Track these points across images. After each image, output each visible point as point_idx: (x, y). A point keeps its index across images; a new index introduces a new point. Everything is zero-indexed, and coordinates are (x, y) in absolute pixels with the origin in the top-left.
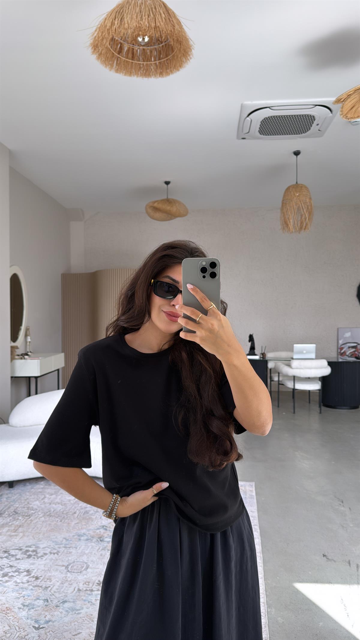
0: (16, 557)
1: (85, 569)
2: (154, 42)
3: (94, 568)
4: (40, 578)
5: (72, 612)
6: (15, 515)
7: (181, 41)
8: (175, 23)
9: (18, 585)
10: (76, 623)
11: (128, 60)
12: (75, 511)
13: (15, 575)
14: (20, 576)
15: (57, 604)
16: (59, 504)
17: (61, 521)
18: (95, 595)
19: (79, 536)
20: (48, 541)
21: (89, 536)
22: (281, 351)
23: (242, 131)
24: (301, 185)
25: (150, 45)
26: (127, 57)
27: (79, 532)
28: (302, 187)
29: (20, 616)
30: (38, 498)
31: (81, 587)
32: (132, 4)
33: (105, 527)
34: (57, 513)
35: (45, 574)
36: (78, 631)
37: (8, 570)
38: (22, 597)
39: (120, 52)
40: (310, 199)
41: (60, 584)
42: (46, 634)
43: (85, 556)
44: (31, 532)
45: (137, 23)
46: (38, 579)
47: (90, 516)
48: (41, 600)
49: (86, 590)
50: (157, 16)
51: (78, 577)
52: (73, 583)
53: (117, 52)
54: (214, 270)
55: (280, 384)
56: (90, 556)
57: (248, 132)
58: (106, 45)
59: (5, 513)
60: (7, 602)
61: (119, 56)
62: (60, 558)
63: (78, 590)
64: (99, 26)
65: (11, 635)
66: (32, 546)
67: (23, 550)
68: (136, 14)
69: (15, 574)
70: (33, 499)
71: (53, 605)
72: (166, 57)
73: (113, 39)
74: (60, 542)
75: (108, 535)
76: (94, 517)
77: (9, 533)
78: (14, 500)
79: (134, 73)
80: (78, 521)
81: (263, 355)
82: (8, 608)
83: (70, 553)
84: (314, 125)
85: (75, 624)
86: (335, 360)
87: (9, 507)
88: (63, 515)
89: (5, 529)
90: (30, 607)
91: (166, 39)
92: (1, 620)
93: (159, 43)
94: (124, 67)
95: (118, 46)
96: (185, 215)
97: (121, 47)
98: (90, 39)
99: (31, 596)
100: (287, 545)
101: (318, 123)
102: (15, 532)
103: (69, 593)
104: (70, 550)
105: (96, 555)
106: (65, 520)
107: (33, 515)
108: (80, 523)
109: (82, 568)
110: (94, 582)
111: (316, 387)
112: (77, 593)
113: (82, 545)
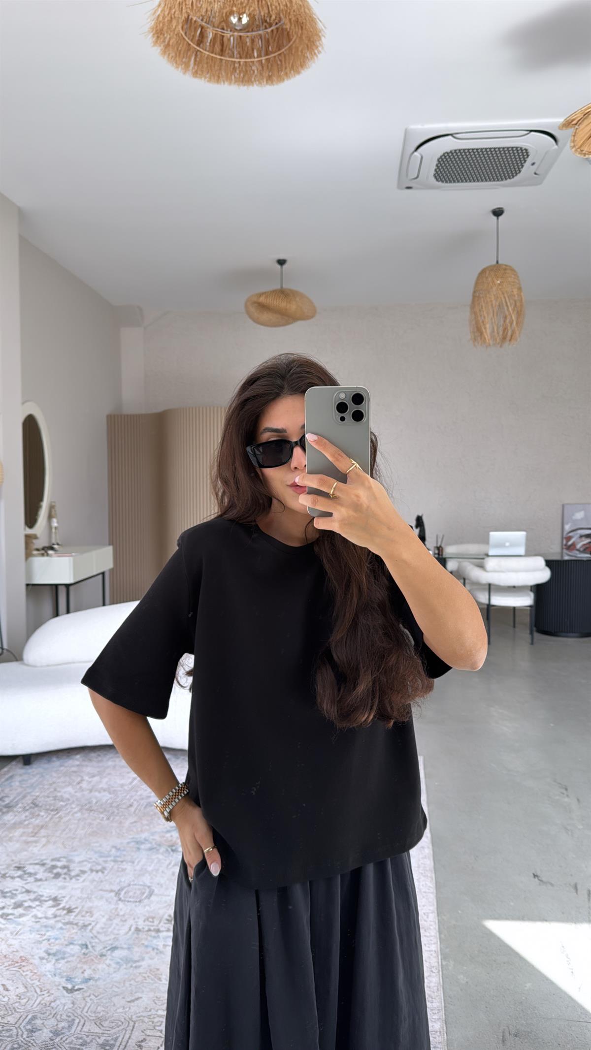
0: (36, 877)
1: (147, 897)
2: (257, 23)
3: (161, 895)
4: (74, 910)
5: (126, 965)
6: (33, 808)
7: (303, 23)
9: (39, 922)
10: (132, 982)
11: (214, 55)
12: (130, 803)
13: (34, 906)
14: (42, 907)
15: (102, 951)
16: (105, 790)
17: (108, 819)
18: (163, 938)
19: (137, 843)
20: (87, 852)
21: (153, 843)
22: (468, 542)
23: (407, 175)
24: (504, 267)
25: (250, 30)
26: (213, 50)
27: (137, 836)
28: (506, 269)
29: (42, 971)
30: (71, 781)
31: (140, 925)
34: (102, 805)
35: (83, 904)
36: (136, 994)
37: (22, 897)
38: (46, 941)
39: (200, 42)
40: (520, 289)
41: (107, 921)
42: (84, 999)
43: (147, 875)
44: (59, 837)
46: (72, 912)
48: (76, 945)
49: (149, 930)
51: (136, 909)
52: (128, 918)
53: (196, 43)
54: (360, 408)
56: (156, 876)
57: (417, 178)
58: (177, 29)
59: (17, 805)
60: (22, 948)
61: (198, 48)
62: (107, 878)
63: (136, 931)
65: (28, 1000)
66: (62, 859)
67: (46, 866)
69: (34, 904)
70: (64, 782)
71: (96, 953)
72: (278, 49)
73: (188, 20)
74: (106, 853)
77: (24, 838)
78: (32, 785)
79: (225, 78)
80: (135, 819)
81: (440, 548)
82: (24, 958)
83: (124, 870)
84: (527, 164)
85: (131, 984)
86: (557, 557)
87: (24, 797)
88: (111, 808)
89: (18, 833)
90: (58, 956)
91: (278, 19)
92: (11, 976)
93: (266, 26)
94: (207, 67)
95: (197, 31)
96: (312, 317)
97: (201, 33)
98: (149, 20)
99: (60, 939)
100: (475, 859)
101: (533, 162)
102: (33, 836)
103: (122, 935)
104: (124, 865)
105: (165, 874)
106: (115, 817)
107: (63, 809)
108: (138, 822)
109: (142, 896)
110: (163, 917)
111: (525, 601)
112: (135, 935)
113: (142, 859)
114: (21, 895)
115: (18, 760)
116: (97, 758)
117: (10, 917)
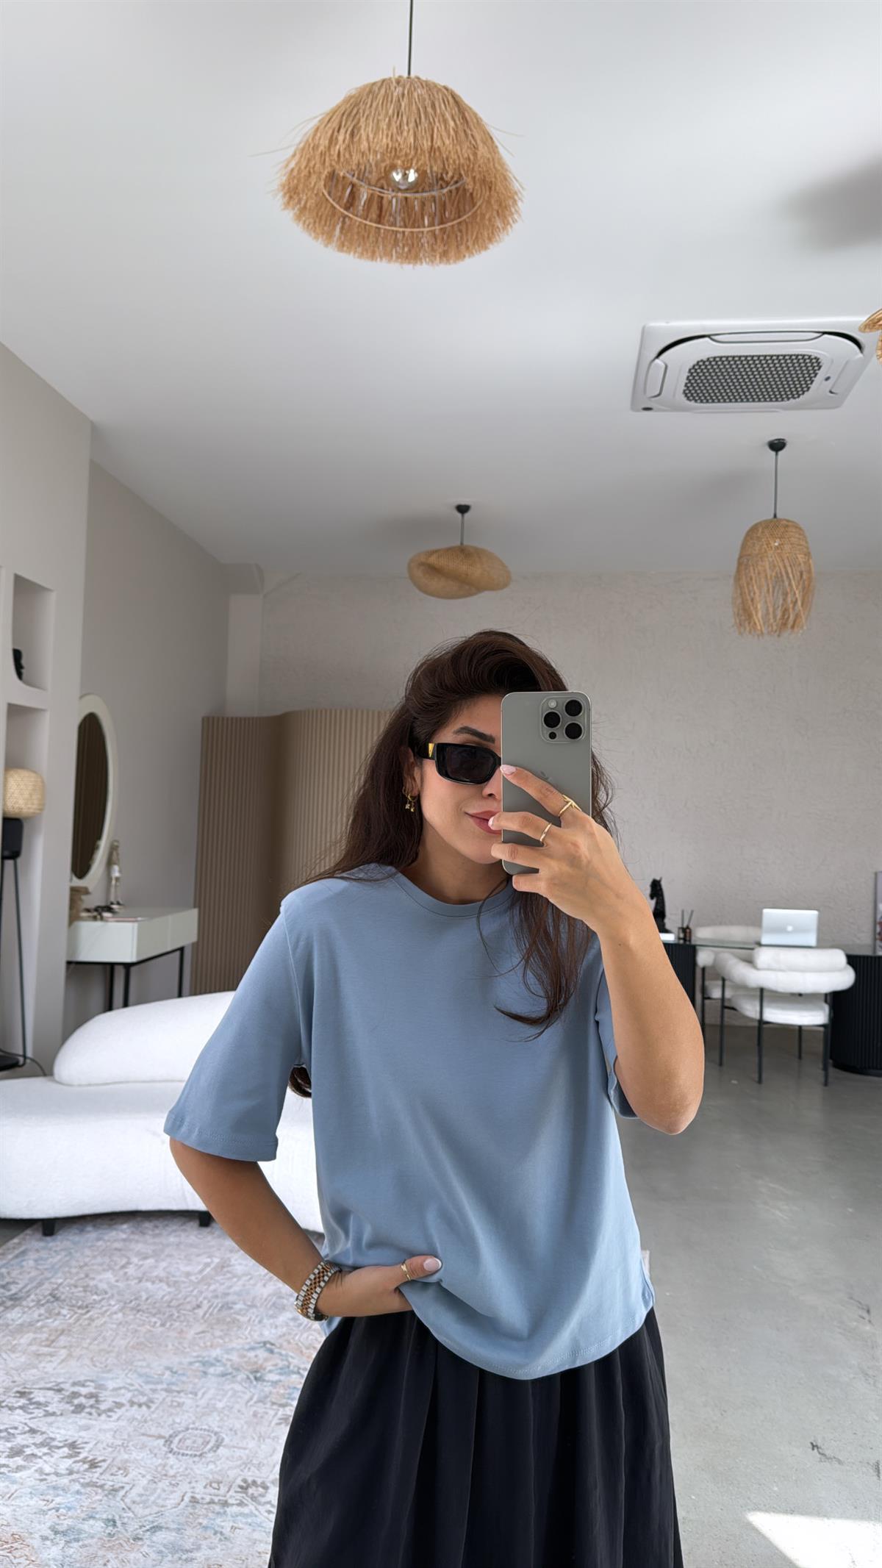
0: (47, 1409)
1: (211, 1449)
2: (431, 181)
3: (233, 1447)
4: (100, 1464)
5: (172, 1556)
6: (53, 1302)
7: (491, 182)
8: (479, 142)
9: (45, 1480)
11: (368, 223)
12: (198, 1303)
13: (40, 1454)
14: (52, 1457)
15: (137, 1532)
16: (161, 1281)
17: (163, 1325)
18: (232, 1517)
19: (204, 1364)
20: (126, 1374)
21: (228, 1366)
22: (732, 923)
23: (645, 391)
24: (785, 522)
25: (420, 190)
26: (367, 216)
27: (205, 1354)
28: (787, 526)
29: (44, 1558)
30: (112, 1264)
31: (198, 1494)
32: (379, 97)
33: (268, 1346)
34: (155, 1303)
35: (114, 1455)
37: (23, 1439)
38: (54, 1511)
39: (350, 204)
40: (808, 554)
41: (148, 1483)
43: (215, 1414)
44: (87, 1348)
45: (389, 138)
46: (96, 1467)
47: (234, 1316)
48: (99, 1519)
49: (212, 1502)
50: (437, 123)
51: (194, 1467)
52: (180, 1481)
53: (343, 206)
54: (577, 720)
55: (725, 1006)
56: (228, 1416)
57: (659, 395)
58: (317, 187)
59: (28, 1296)
60: (16, 1519)
61: (346, 213)
62: (154, 1416)
63: (190, 1501)
64: (302, 145)
66: (88, 1383)
67: (63, 1392)
68: (387, 119)
69: (39, 1452)
70: (101, 1265)
71: (128, 1535)
72: (457, 216)
73: (332, 175)
74: (156, 1376)
75: (276, 1365)
76: (242, 1319)
77: (34, 1348)
78: (53, 1267)
79: (382, 253)
80: (203, 1327)
81: (686, 931)
82: (17, 1537)
83: (180, 1405)
84: (818, 380)
86: (867, 952)
87: (40, 1284)
88: (168, 1310)
89: (26, 1338)
90: (70, 1535)
91: (456, 176)
93: (441, 185)
94: (358, 239)
95: (346, 191)
96: (505, 585)
97: (352, 192)
98: (279, 175)
99: (75, 1509)
100: (722, 1415)
101: (827, 376)
102: (49, 1346)
103: (169, 1507)
104: (181, 1397)
105: (243, 1414)
106: (173, 1322)
107: (96, 1305)
108: (208, 1332)
109: (205, 1447)
110: (234, 1482)
111: (816, 1017)
112: (189, 1508)
113: (209, 1389)
114: (23, 1436)
115: (35, 1227)
116: (153, 1231)
117: (3, 1470)
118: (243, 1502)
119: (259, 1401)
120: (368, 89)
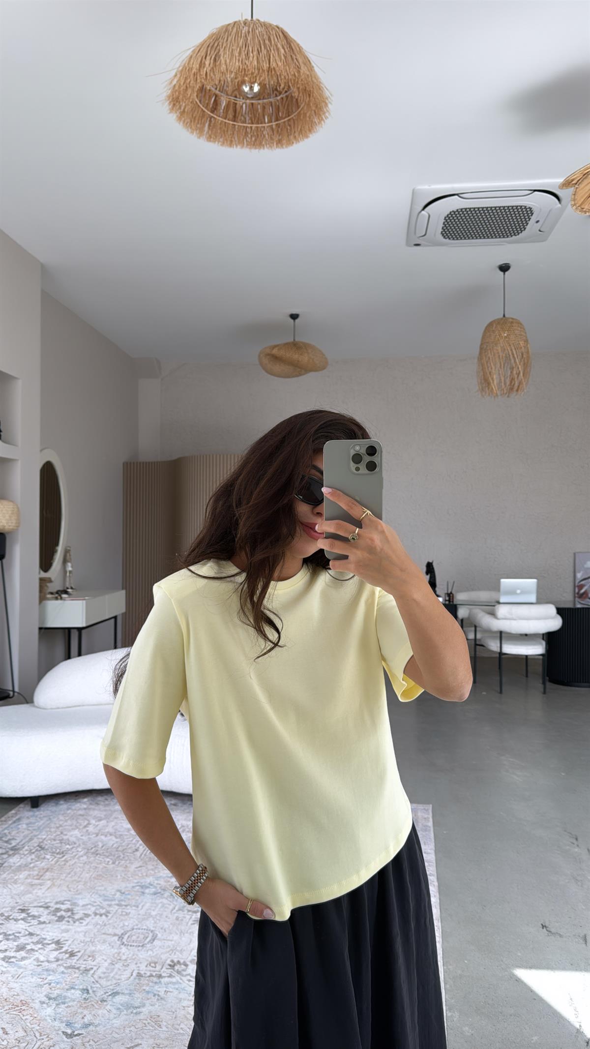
0: (39, 919)
1: (150, 941)
2: (269, 92)
3: (164, 940)
4: (76, 954)
5: (127, 1011)
6: (40, 851)
7: (310, 91)
8: (301, 63)
9: (41, 965)
10: (132, 1028)
11: (227, 121)
12: (136, 848)
13: (36, 949)
14: (45, 950)
15: (103, 996)
16: (111, 835)
17: (114, 863)
18: (165, 984)
19: (142, 887)
20: (91, 895)
21: (158, 888)
22: (479, 589)
23: (415, 233)
24: (511, 320)
25: (262, 98)
26: (226, 116)
27: (142, 881)
28: (512, 323)
29: (42, 1015)
30: (78, 824)
31: (142, 971)
32: (232, 33)
34: (108, 849)
35: (85, 948)
36: (136, 1041)
37: (25, 940)
38: (47, 985)
39: (214, 109)
40: (526, 341)
41: (109, 965)
42: (84, 1045)
43: (151, 919)
44: (64, 880)
45: (240, 63)
46: (74, 956)
48: (78, 989)
49: (151, 976)
50: (272, 51)
51: (139, 953)
52: (130, 963)
53: (210, 109)
54: (374, 459)
56: (159, 920)
57: (425, 235)
58: (192, 97)
59: (23, 847)
60: (23, 991)
61: (212, 115)
62: (111, 922)
63: (137, 976)
64: (181, 68)
65: (28, 1044)
66: (66, 902)
67: (50, 908)
68: (238, 49)
69: (36, 947)
70: (71, 826)
71: (97, 999)
72: (287, 115)
73: (202, 89)
74: (111, 896)
77: (29, 881)
78: (39, 828)
79: (237, 142)
80: (140, 864)
81: (450, 595)
82: (24, 1002)
83: (127, 914)
84: (532, 222)
85: (130, 1031)
86: (570, 605)
87: (31, 839)
88: (117, 853)
89: (22, 875)
90: (59, 1000)
91: (286, 87)
92: (12, 1020)
93: (276, 94)
94: (220, 133)
95: (211, 99)
96: (324, 368)
97: (215, 100)
98: (166, 89)
99: (62, 983)
100: (483, 908)
101: (537, 220)
102: (39, 879)
103: (123, 980)
104: (128, 909)
105: (169, 918)
106: (120, 861)
107: (69, 852)
108: (144, 866)
109: (145, 940)
110: (165, 962)
111: (536, 650)
112: (137, 980)
113: (146, 903)
114: (24, 938)
115: (26, 802)
116: (104, 802)
117: (12, 960)
118: (172, 975)
119: (179, 910)
120: (224, 29)
